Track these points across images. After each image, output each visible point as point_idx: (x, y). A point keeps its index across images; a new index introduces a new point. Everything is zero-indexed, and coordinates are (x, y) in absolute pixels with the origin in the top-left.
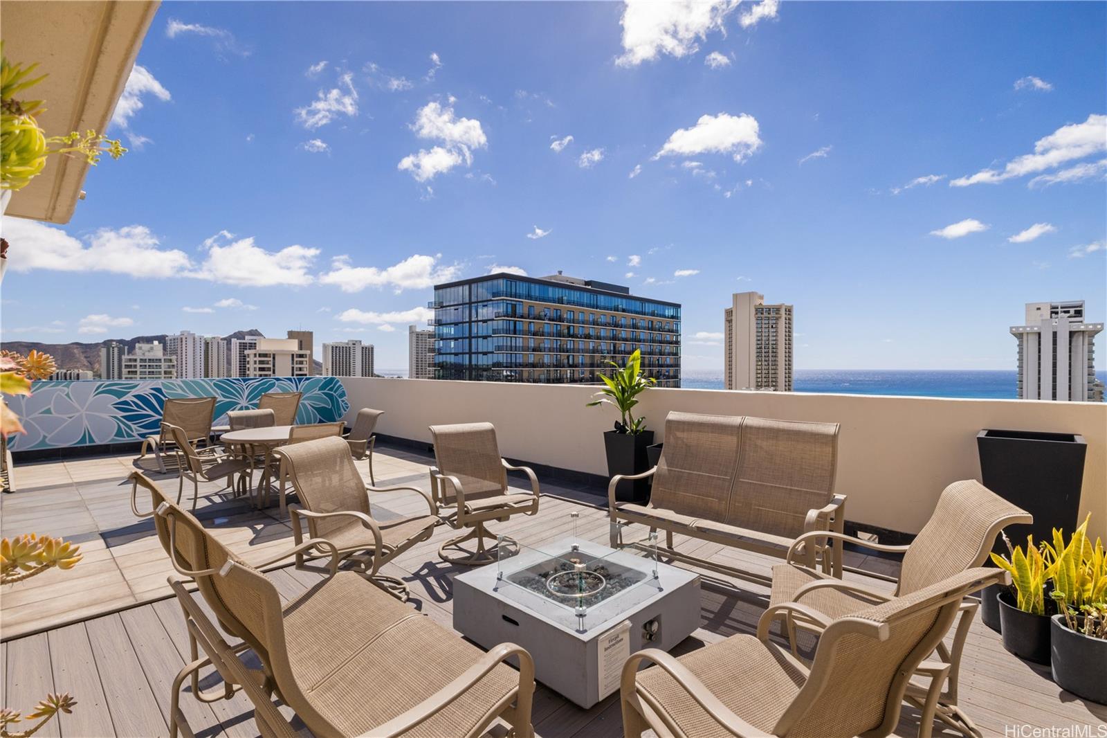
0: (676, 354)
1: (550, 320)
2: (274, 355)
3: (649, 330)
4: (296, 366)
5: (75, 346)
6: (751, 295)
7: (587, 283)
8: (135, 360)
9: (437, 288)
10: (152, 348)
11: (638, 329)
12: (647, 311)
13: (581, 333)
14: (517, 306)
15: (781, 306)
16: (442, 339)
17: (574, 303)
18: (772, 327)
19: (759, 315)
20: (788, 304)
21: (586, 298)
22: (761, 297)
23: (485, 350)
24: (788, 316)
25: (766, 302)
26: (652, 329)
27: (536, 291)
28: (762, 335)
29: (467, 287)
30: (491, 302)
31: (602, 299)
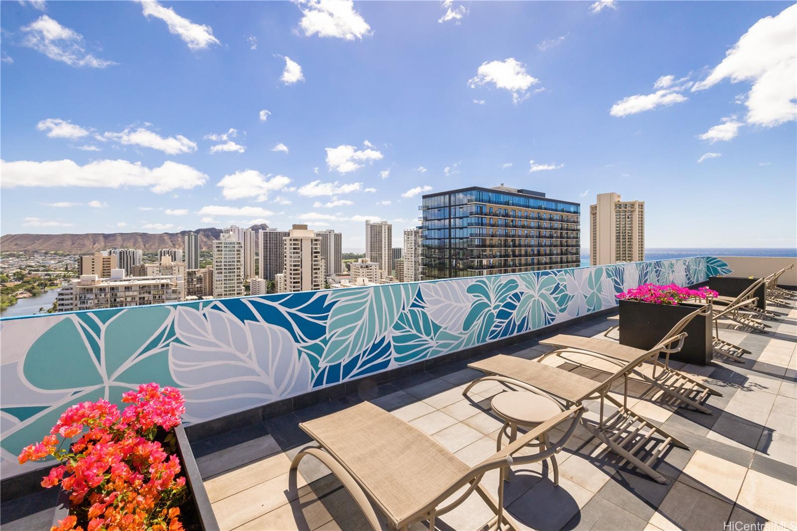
0: (577, 238)
1: (503, 216)
2: (301, 240)
3: (560, 221)
4: (313, 246)
5: (165, 235)
6: (611, 195)
7: (519, 191)
8: (221, 243)
9: (424, 197)
10: (230, 236)
11: (554, 221)
12: (559, 208)
13: (519, 224)
14: (483, 208)
15: (635, 202)
16: (428, 229)
17: (516, 205)
18: (628, 217)
19: (618, 209)
20: (640, 200)
21: (522, 201)
22: (619, 196)
23: (461, 236)
24: (640, 210)
25: (623, 200)
26: (562, 221)
27: (493, 197)
28: (620, 224)
29: (447, 197)
30: (466, 206)
31: (532, 202)
